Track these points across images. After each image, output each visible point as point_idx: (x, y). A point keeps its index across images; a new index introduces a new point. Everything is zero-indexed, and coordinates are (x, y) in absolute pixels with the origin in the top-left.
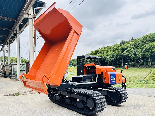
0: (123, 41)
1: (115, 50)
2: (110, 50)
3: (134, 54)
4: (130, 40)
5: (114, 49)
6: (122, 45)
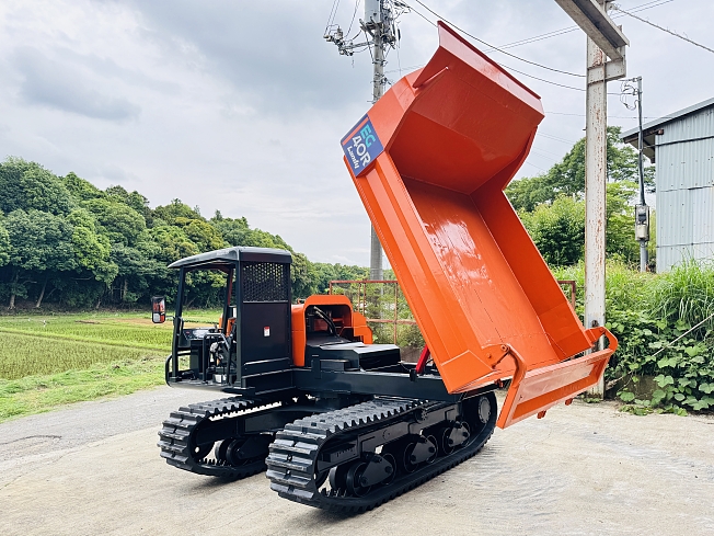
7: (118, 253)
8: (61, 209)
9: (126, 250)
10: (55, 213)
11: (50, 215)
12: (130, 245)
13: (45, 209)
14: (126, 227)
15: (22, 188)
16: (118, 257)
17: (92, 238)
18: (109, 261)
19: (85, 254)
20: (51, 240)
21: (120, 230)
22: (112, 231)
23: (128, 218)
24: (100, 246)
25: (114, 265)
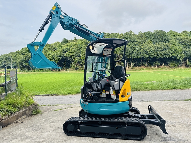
0: (65, 39)
1: (56, 49)
2: (50, 49)
3: (78, 56)
4: (73, 40)
5: (54, 48)
6: (64, 44)
7: (184, 51)
8: (167, 41)
9: (187, 50)
10: (166, 42)
11: (164, 43)
12: (189, 48)
13: (163, 42)
14: (187, 43)
15: (157, 38)
16: (185, 52)
17: (176, 48)
18: (181, 53)
19: (174, 52)
20: (164, 50)
21: (185, 44)
22: (183, 45)
23: (188, 40)
24: (178, 50)
25: (183, 54)
